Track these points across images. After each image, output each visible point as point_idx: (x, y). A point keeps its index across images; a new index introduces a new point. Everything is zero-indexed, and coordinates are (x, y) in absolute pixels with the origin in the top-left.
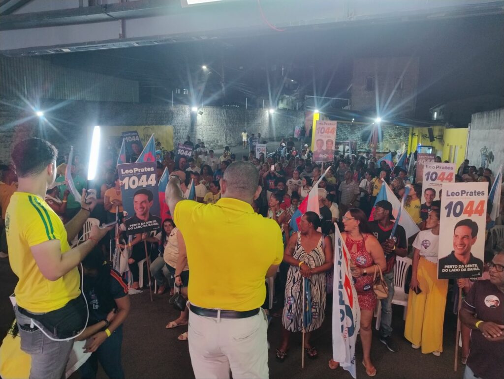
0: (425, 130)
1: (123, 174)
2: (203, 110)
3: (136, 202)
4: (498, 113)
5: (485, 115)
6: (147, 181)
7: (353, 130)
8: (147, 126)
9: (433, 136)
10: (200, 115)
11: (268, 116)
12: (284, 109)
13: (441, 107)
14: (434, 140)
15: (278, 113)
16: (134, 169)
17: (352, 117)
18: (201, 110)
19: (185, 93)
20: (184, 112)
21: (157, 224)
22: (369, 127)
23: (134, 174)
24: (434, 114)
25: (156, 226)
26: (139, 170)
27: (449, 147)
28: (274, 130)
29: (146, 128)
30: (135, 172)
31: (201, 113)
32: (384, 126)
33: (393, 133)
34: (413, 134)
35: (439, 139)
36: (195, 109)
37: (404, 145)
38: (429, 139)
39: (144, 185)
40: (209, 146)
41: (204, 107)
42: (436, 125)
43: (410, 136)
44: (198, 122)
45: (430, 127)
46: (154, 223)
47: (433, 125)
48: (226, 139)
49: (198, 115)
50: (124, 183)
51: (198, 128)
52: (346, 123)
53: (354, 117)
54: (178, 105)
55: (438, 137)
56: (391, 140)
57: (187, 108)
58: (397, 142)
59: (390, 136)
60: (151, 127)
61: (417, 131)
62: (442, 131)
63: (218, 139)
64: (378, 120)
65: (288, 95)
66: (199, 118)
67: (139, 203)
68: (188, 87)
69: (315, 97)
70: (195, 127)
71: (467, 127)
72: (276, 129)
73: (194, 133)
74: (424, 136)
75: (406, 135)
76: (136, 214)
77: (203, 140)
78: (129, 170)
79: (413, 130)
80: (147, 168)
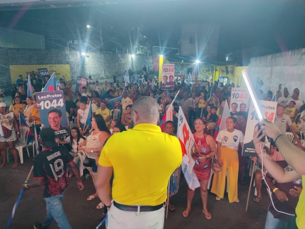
0: (224, 68)
1: (40, 99)
2: (89, 54)
3: (50, 118)
4: (266, 58)
5: (258, 59)
6: (57, 103)
7: (182, 68)
8: (51, 65)
9: (228, 71)
10: (87, 58)
11: (131, 59)
12: (140, 55)
13: (231, 54)
14: (228, 73)
15: (137, 57)
16: (47, 96)
17: (182, 59)
18: (87, 54)
19: (75, 43)
20: (76, 56)
21: (66, 132)
22: (192, 66)
23: (47, 99)
24: (226, 58)
25: (66, 134)
26: (51, 96)
27: (237, 77)
28: (135, 67)
29: (51, 66)
30: (48, 98)
31: (88, 57)
32: (200, 66)
33: (205, 70)
34: (216, 70)
35: (231, 73)
36: (84, 54)
37: (211, 76)
38: (226, 73)
39: (55, 106)
40: (94, 78)
41: (89, 53)
42: (229, 65)
43: (214, 71)
44: (86, 62)
45: (227, 66)
46: (64, 131)
47: (228, 65)
48: (105, 73)
49: (86, 57)
50: (40, 106)
51: (86, 66)
52: (178, 63)
53: (184, 60)
54: (72, 51)
55: (231, 72)
56: (204, 73)
57: (78, 53)
58: (207, 74)
59: (203, 71)
60: (54, 65)
61: (218, 68)
62: (233, 68)
63: (100, 73)
64: (197, 62)
65: (142, 46)
66: (87, 60)
67: (52, 118)
68: (78, 40)
69: (160, 47)
70: (84, 66)
71: (248, 66)
72: (136, 67)
73: (84, 69)
74: (223, 71)
75: (213, 70)
76: (50, 126)
77: (90, 74)
78: (44, 96)
79: (216, 67)
80: (57, 94)
